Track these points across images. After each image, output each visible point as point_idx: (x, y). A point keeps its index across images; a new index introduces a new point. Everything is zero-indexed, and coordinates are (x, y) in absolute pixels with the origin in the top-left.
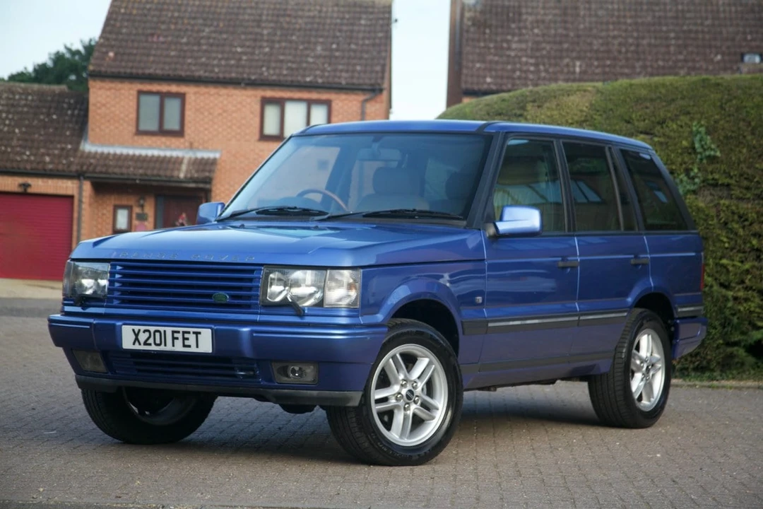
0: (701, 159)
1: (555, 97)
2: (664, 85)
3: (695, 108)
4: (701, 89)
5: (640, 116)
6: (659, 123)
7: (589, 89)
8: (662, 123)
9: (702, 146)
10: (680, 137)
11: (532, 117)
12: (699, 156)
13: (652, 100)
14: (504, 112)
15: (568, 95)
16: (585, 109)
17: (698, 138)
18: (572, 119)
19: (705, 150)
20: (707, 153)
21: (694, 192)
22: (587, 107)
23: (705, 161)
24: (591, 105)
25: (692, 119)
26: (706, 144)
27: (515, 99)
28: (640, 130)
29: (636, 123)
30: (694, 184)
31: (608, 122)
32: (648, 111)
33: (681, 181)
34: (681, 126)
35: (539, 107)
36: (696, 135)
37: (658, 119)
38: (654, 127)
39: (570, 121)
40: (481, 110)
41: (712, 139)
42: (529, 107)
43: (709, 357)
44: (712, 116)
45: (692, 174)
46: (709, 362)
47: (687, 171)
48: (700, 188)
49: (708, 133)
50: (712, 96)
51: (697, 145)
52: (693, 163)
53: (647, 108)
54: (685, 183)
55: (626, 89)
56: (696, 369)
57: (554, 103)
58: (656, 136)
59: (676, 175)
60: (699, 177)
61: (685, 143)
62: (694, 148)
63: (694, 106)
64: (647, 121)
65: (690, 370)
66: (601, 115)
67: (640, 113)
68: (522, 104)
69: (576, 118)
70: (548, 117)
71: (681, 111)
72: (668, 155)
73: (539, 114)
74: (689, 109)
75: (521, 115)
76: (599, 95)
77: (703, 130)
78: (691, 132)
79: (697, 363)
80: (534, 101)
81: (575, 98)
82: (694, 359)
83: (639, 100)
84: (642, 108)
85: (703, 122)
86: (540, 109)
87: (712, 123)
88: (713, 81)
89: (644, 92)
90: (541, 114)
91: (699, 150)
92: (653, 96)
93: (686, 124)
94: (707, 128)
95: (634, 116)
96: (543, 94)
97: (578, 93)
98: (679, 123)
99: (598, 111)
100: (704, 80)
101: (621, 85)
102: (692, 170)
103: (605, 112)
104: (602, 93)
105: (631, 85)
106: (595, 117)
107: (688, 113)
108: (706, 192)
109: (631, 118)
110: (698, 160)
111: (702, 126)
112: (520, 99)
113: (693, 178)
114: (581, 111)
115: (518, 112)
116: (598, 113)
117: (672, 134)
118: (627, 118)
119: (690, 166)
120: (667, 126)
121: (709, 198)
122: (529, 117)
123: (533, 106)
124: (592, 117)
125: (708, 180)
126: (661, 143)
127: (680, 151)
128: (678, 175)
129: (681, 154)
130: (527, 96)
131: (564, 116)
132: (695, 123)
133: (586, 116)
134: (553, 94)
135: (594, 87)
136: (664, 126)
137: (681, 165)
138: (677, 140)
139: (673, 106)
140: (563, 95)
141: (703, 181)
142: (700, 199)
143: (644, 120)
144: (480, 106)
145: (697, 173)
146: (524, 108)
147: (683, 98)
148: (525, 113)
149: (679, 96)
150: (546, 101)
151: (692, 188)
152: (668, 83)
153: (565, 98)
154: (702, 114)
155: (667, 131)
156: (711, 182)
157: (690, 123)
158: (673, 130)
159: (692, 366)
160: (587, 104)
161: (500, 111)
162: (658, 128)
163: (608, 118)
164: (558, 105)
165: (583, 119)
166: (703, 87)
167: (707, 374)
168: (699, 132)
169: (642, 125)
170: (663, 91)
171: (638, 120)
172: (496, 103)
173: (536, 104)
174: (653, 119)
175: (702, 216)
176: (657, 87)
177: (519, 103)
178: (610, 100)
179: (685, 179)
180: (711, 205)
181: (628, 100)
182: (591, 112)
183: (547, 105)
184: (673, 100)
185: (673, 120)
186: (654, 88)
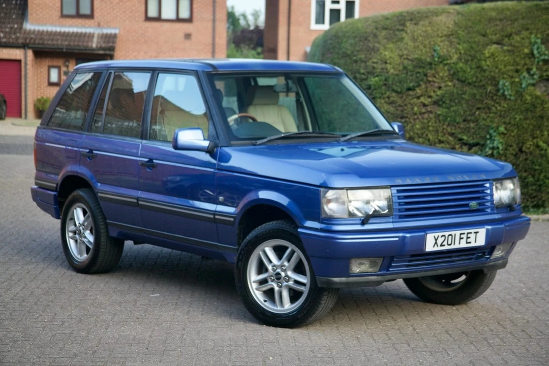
0: (538, 62)
1: (427, 17)
2: (508, 9)
3: (533, 26)
4: (536, 12)
5: (493, 31)
6: (507, 36)
7: (452, 11)
8: (509, 36)
9: (539, 53)
10: (522, 46)
11: (411, 31)
12: (536, 60)
13: (501, 20)
14: (389, 27)
15: (437, 16)
16: (450, 26)
17: (536, 47)
18: (442, 33)
19: (541, 55)
20: (543, 57)
21: (533, 85)
22: (452, 25)
23: (541, 63)
24: (455, 23)
25: (531, 33)
26: (541, 50)
27: (395, 19)
28: (494, 41)
29: (490, 37)
30: (534, 79)
31: (469, 35)
32: (498, 28)
33: (524, 77)
34: (523, 39)
35: (415, 24)
36: (534, 45)
37: (505, 34)
38: (503, 39)
39: (440, 35)
40: (370, 25)
41: (546, 47)
42: (408, 24)
43: (544, 199)
44: (545, 31)
45: (532, 72)
46: (544, 202)
47: (529, 70)
48: (537, 82)
49: (543, 43)
50: (544, 17)
51: (535, 52)
52: (532, 65)
53: (497, 25)
54: (526, 79)
55: (480, 11)
56: (534, 207)
57: (426, 22)
58: (505, 45)
59: (520, 73)
60: (537, 75)
61: (526, 51)
62: (532, 54)
63: (531, 24)
64: (498, 35)
65: (530, 207)
66: (463, 31)
67: (492, 29)
68: (402, 22)
69: (445, 33)
70: (423, 32)
71: (522, 28)
72: (514, 59)
73: (416, 29)
74: (529, 26)
75: (402, 30)
76: (460, 16)
77: (539, 41)
78: (530, 43)
79: (535, 203)
80: (411, 20)
81: (442, 18)
82: (533, 200)
83: (490, 20)
84: (493, 26)
85: (539, 35)
86: (416, 26)
87: (545, 36)
88: (543, 6)
89: (494, 14)
90: (418, 30)
91: (537, 55)
92: (501, 17)
93: (527, 37)
94: (542, 39)
95: (488, 31)
96: (417, 15)
97: (443, 14)
98: (522, 36)
99: (461, 28)
100: (537, 5)
101: (475, 9)
102: (531, 69)
103: (466, 28)
104: (463, 15)
105: (483, 9)
106: (459, 32)
107: (528, 29)
108: (541, 85)
109: (486, 32)
110: (536, 63)
111: (538, 38)
112: (400, 18)
113: (533, 75)
114: (448, 28)
115: (401, 28)
116: (462, 29)
117: (517, 44)
118: (483, 33)
119: (530, 67)
120: (513, 39)
121: (544, 89)
122: (409, 31)
123: (411, 24)
124: (456, 32)
125: (543, 76)
126: (509, 51)
127: (523, 56)
128: (522, 73)
129: (524, 58)
130: (405, 16)
131: (435, 31)
132: (533, 36)
133: (452, 31)
134: (425, 15)
135: (454, 9)
136: (511, 38)
137: (524, 66)
138: (520, 49)
139: (516, 24)
140: (432, 16)
141: (540, 77)
142: (538, 89)
143: (496, 34)
144: (369, 23)
145: (535, 72)
146: (404, 25)
147: (523, 18)
148: (406, 29)
149: (520, 17)
150: (420, 20)
151: (532, 82)
152: (511, 7)
153: (435, 18)
154: (538, 29)
155: (513, 42)
156: (545, 77)
157: (529, 36)
158: (517, 41)
159: (531, 205)
160: (452, 23)
161: (385, 27)
162: (506, 40)
163: (468, 33)
164: (430, 23)
165: (450, 33)
166: (537, 10)
167: (541, 210)
168: (536, 43)
169: (494, 38)
170: (508, 13)
171: (491, 35)
172: (381, 20)
173: (413, 22)
174: (502, 33)
175: (539, 101)
176: (503, 10)
177: (400, 21)
178: (469, 20)
179: (527, 76)
180: (545, 94)
181: (483, 20)
182: (457, 29)
183: (421, 23)
184: (516, 20)
185: (517, 34)
186: (501, 11)
